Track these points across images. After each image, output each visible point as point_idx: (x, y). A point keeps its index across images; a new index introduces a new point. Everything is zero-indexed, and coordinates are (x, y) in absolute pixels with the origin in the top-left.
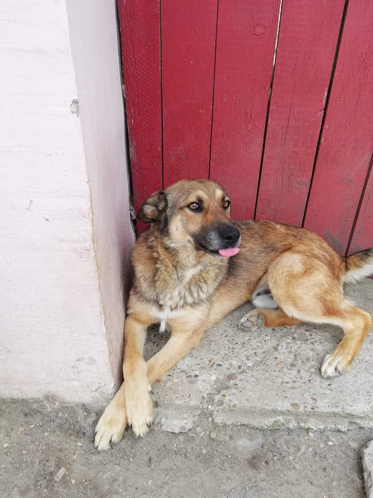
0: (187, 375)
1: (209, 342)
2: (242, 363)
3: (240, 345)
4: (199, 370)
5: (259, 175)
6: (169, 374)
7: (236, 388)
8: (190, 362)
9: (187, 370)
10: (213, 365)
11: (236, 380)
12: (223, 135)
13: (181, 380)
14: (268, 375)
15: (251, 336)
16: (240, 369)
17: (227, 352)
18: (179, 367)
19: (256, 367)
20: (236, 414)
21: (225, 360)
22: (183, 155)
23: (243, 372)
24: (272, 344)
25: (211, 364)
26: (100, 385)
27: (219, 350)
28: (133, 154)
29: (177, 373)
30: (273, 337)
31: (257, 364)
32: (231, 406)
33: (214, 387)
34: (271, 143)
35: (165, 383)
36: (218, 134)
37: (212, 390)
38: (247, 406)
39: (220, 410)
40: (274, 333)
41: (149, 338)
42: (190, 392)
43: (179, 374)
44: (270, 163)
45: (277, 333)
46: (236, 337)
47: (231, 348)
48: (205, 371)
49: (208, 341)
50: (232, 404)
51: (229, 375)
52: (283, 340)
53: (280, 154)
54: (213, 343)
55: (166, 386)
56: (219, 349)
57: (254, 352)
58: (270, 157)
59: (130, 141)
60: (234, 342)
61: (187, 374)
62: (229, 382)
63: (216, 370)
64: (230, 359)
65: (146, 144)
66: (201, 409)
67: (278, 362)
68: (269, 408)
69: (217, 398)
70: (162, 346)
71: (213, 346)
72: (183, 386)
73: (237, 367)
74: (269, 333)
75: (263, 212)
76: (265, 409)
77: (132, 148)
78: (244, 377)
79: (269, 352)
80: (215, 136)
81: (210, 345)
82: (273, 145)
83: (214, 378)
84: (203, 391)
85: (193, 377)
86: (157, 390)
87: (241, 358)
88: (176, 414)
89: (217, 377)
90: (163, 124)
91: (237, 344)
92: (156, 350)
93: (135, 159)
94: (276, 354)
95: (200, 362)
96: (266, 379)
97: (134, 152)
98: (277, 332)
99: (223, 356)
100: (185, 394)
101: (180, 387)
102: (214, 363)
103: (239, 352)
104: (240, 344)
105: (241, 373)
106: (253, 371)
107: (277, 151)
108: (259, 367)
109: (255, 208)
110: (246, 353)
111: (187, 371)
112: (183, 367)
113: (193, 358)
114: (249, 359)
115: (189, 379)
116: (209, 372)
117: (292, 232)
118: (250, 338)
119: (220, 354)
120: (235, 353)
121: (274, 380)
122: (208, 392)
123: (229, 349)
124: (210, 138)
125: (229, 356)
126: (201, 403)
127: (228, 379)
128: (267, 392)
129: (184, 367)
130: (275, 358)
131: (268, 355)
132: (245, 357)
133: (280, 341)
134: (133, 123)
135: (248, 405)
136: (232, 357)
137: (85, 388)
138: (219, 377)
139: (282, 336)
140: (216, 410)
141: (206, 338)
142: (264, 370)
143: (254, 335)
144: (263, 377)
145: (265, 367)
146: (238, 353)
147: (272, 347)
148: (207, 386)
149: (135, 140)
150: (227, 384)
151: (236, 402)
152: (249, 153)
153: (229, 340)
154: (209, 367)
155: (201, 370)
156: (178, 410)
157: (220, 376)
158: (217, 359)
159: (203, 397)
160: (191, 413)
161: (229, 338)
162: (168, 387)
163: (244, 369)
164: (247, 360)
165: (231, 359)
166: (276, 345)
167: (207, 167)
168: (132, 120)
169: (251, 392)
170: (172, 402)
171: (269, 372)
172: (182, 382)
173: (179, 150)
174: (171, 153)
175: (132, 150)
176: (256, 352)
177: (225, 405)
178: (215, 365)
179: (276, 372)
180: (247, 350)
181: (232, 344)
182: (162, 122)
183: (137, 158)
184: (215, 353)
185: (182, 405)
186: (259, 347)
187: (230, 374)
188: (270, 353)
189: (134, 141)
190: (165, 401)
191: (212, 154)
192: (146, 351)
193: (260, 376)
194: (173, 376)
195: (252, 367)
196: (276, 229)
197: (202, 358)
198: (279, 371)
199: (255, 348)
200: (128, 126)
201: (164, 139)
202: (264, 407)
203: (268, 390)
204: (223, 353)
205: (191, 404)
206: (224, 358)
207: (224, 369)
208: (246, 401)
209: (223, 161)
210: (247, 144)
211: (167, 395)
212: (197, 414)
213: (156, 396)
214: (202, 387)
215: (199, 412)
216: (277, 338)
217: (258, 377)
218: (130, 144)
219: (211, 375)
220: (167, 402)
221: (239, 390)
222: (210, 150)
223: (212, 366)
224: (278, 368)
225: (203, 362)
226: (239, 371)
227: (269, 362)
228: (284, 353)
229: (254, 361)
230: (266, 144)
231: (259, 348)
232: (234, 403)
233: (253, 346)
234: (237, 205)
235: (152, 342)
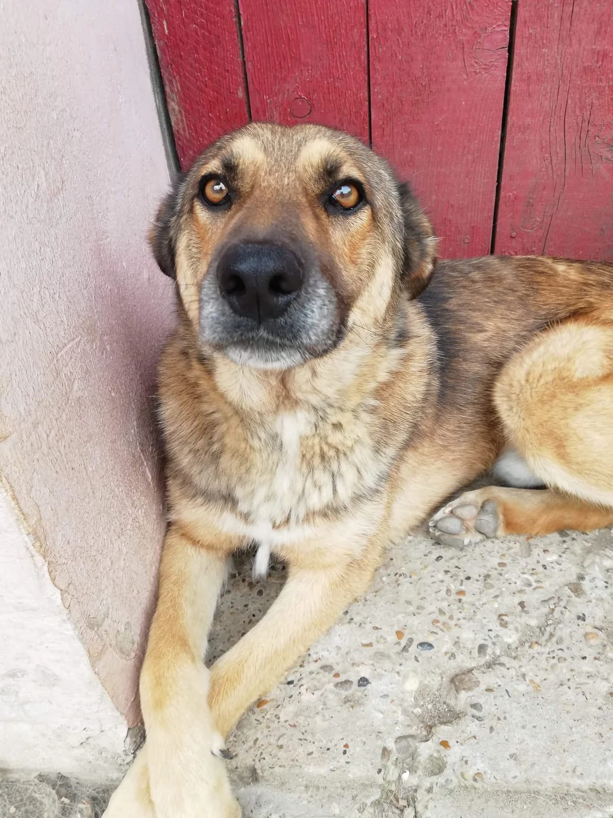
0: (339, 680)
1: (393, 578)
2: (487, 638)
3: (479, 583)
4: (371, 662)
5: (500, 132)
6: (289, 679)
7: (477, 719)
8: (345, 640)
9: (338, 664)
10: (410, 646)
11: (477, 689)
12: (399, 31)
13: (322, 695)
14: (564, 671)
15: (503, 555)
16: (485, 656)
17: (445, 604)
18: (314, 657)
19: (530, 647)
20: (483, 800)
21: (442, 630)
22: (300, 103)
23: (495, 664)
24: (564, 576)
25: (404, 642)
26: (89, 733)
27: (422, 599)
28: (179, 116)
29: (311, 673)
30: (564, 555)
31: (530, 639)
32: (466, 777)
33: (415, 711)
34: (530, 34)
35: (278, 707)
36: (385, 30)
37: (408, 726)
38: (515, 777)
39: (435, 786)
40: (564, 542)
41: (240, 574)
42: (348, 736)
43: (318, 677)
44: (530, 95)
45: (575, 541)
46: (464, 559)
47: (453, 592)
48: (387, 664)
49: (392, 575)
50: (470, 773)
51: (457, 675)
52: (594, 563)
53: (556, 67)
54: (406, 580)
55: (279, 718)
56: (422, 595)
57: (517, 599)
58: (529, 78)
59: (167, 82)
60: (462, 576)
61: (337, 675)
62: (456, 697)
63: (418, 661)
64: (453, 626)
65: (206, 85)
66: (380, 786)
67: (589, 629)
68: (583, 783)
69: (426, 750)
70: (273, 594)
71: (407, 589)
72: (327, 717)
73: (474, 648)
74: (551, 544)
75: (514, 234)
76: (568, 785)
77: (173, 100)
78: (498, 680)
79: (559, 598)
80: (378, 37)
81: (399, 585)
82: (536, 42)
83: (412, 685)
84: (382, 729)
85: (355, 686)
86: (254, 730)
87: (485, 621)
88: (309, 802)
89: (421, 682)
90: (242, 23)
91: (468, 578)
92: (257, 605)
93: (185, 131)
94: (579, 605)
95: (372, 639)
96: (561, 685)
97: (180, 112)
98: (573, 539)
99: (434, 616)
100: (334, 742)
101: (318, 719)
102: (411, 641)
103: (477, 604)
104: (477, 580)
105: (489, 666)
106: (520, 660)
107: (549, 58)
108: (536, 647)
109: (492, 225)
110: (496, 605)
111: (338, 669)
112: (325, 654)
113: (353, 625)
114: (507, 623)
115: (344, 693)
116: (398, 668)
117: (598, 278)
118: (501, 561)
119: (425, 612)
120: (466, 606)
121: (584, 688)
122: (399, 731)
123: (450, 596)
124: (365, 43)
125: (451, 618)
126: (380, 771)
127: (451, 688)
128: (571, 728)
129: (330, 657)
130: (579, 618)
131: (558, 609)
132: (496, 617)
133: (585, 564)
134: (166, 32)
135: (518, 774)
136: (459, 619)
137: (50, 739)
138: (426, 682)
139: (588, 551)
140: (424, 788)
141: (386, 566)
142: (554, 658)
143: (512, 551)
144: (552, 677)
145: (556, 647)
146: (474, 605)
147: (566, 585)
148: (395, 712)
149: (177, 77)
150: (452, 702)
151: (482, 765)
152: (470, 72)
153: (447, 569)
154: (398, 653)
155: (376, 664)
156: (315, 790)
157: (428, 679)
158: (419, 629)
159: (385, 752)
160: (354, 798)
161: (447, 564)
162: (286, 721)
163: (494, 653)
164: (501, 625)
165: (456, 625)
166: (575, 577)
167: (364, 128)
168: (165, 23)
169: (523, 731)
170: (297, 770)
171: (567, 663)
172: (325, 704)
173: (289, 90)
174: (268, 101)
175: (173, 105)
176: (524, 602)
177: (448, 772)
178: (415, 643)
179: (586, 661)
180: (497, 596)
181: (454, 580)
182: (239, 16)
183: (188, 125)
184: (412, 609)
185: (325, 777)
186: (530, 585)
187: (458, 671)
188: (563, 604)
189: (176, 81)
190: (277, 769)
191: (375, 89)
192: (231, 610)
193: (542, 675)
194: (300, 683)
195: (517, 648)
196: (556, 274)
197: (377, 626)
198: (595, 658)
199: (519, 588)
200: (156, 43)
201: (249, 65)
202: (565, 780)
203: (571, 722)
204: (433, 608)
205: (351, 776)
206: (438, 622)
207: (437, 656)
208: (512, 761)
209: (402, 104)
210: (465, 49)
211: (281, 747)
212: (368, 802)
213: (252, 750)
214: (381, 716)
215: (376, 795)
216: (576, 555)
217: (537, 680)
218: (167, 89)
219: (406, 677)
220: (281, 769)
221: (487, 723)
222: (367, 78)
223: (405, 649)
224: (591, 646)
225: (381, 636)
226: (482, 661)
227: (563, 632)
228: (602, 600)
229: (520, 628)
230: (517, 41)
231: (531, 589)
232: (475, 768)
233: (513, 584)
234: (447, 223)
235: (246, 583)
